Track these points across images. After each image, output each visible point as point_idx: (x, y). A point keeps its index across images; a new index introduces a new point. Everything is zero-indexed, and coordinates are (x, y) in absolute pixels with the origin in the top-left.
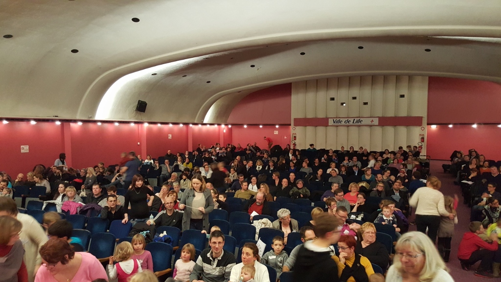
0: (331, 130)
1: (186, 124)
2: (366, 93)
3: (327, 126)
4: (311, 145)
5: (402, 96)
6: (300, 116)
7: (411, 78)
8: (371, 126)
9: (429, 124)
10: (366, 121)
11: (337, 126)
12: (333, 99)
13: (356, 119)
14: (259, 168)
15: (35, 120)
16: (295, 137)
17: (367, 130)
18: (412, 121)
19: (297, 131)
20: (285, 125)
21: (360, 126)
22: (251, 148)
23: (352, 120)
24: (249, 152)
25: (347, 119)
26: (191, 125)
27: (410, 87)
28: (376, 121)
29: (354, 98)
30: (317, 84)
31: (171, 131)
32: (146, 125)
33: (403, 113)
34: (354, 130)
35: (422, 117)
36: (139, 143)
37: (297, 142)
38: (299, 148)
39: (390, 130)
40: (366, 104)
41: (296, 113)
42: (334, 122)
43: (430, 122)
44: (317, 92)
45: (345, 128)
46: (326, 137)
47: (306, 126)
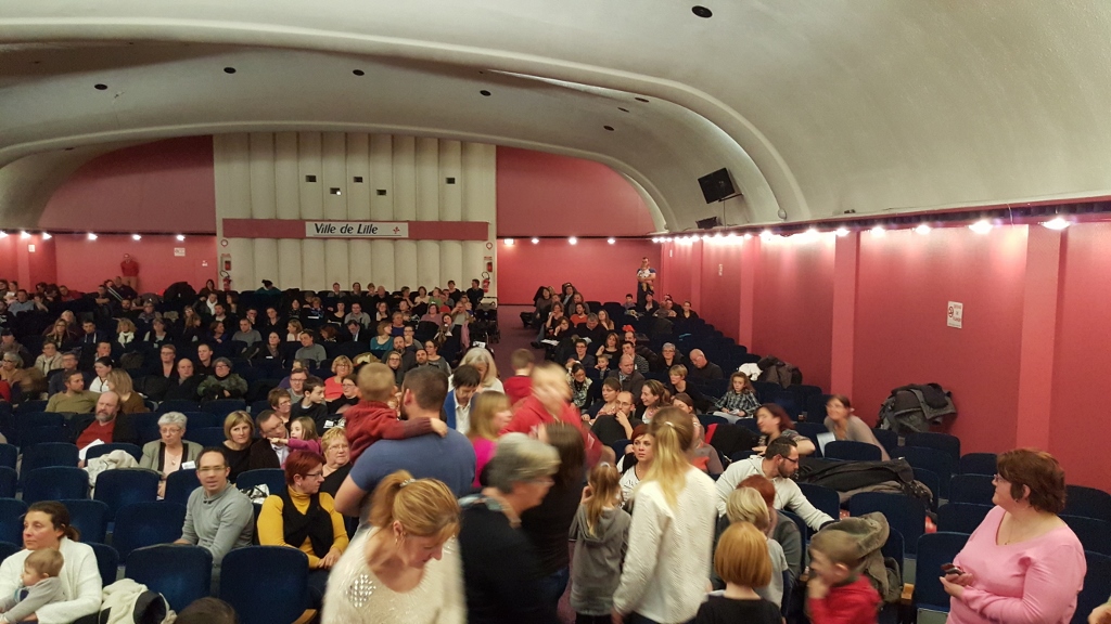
0: (312, 248)
2: (381, 171)
3: (301, 239)
4: (267, 282)
5: (451, 181)
6: (239, 213)
7: (465, 145)
8: (395, 239)
9: (500, 237)
10: (384, 230)
11: (326, 239)
12: (312, 179)
13: (364, 225)
14: (126, 338)
16: (228, 263)
17: (386, 248)
18: (468, 231)
19: (231, 249)
20: (201, 235)
21: (372, 239)
22: (112, 291)
23: (355, 226)
24: (106, 300)
25: (344, 224)
27: (464, 165)
28: (404, 231)
29: (359, 180)
30: (274, 143)
33: (454, 215)
34: (361, 248)
35: (487, 223)
37: (233, 273)
38: (238, 288)
39: (431, 246)
40: (382, 192)
41: (227, 207)
42: (318, 231)
43: (502, 233)
44: (275, 160)
45: (343, 244)
46: (302, 262)
47: (254, 238)
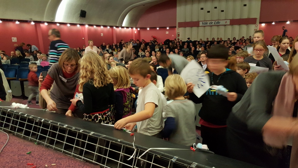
0: (201, 29)
1: (112, 27)
2: (223, 4)
3: (198, 27)
4: (189, 39)
5: (245, 5)
6: (182, 21)
8: (225, 25)
9: (261, 23)
10: (223, 22)
11: (205, 26)
12: (202, 9)
13: (216, 21)
14: (157, 50)
15: (19, 21)
16: (179, 35)
17: (222, 28)
18: (250, 21)
19: (180, 31)
20: (173, 28)
21: (218, 26)
22: (152, 42)
23: (214, 22)
24: (151, 44)
25: (210, 22)
26: (115, 28)
28: (228, 22)
29: (216, 8)
31: (102, 32)
32: (87, 26)
33: (245, 16)
34: (215, 28)
35: (256, 18)
36: (83, 38)
37: (180, 37)
39: (237, 27)
40: (223, 11)
41: (180, 19)
42: (203, 24)
43: (262, 21)
44: (192, 4)
45: (210, 27)
46: (198, 34)
47: (185, 27)
